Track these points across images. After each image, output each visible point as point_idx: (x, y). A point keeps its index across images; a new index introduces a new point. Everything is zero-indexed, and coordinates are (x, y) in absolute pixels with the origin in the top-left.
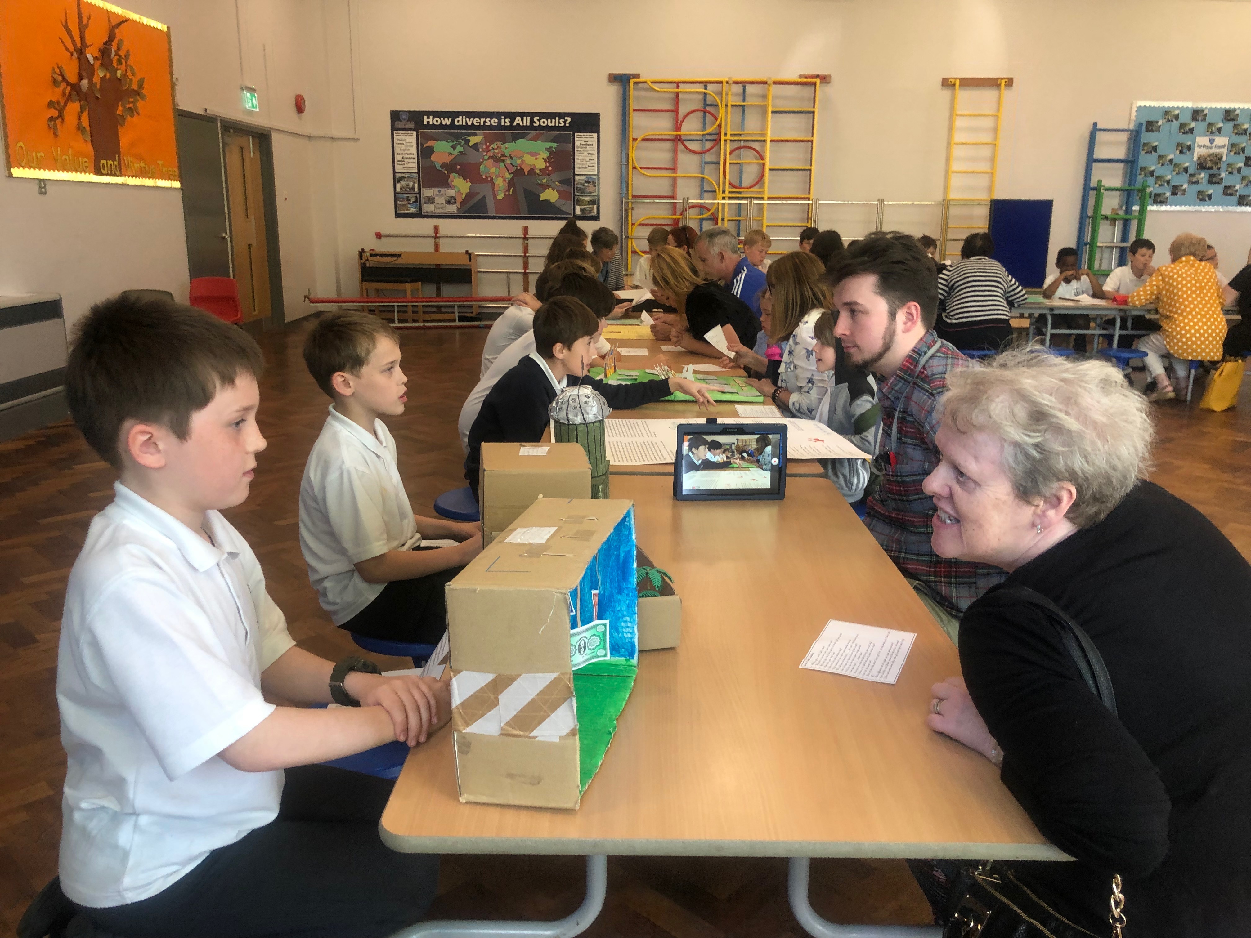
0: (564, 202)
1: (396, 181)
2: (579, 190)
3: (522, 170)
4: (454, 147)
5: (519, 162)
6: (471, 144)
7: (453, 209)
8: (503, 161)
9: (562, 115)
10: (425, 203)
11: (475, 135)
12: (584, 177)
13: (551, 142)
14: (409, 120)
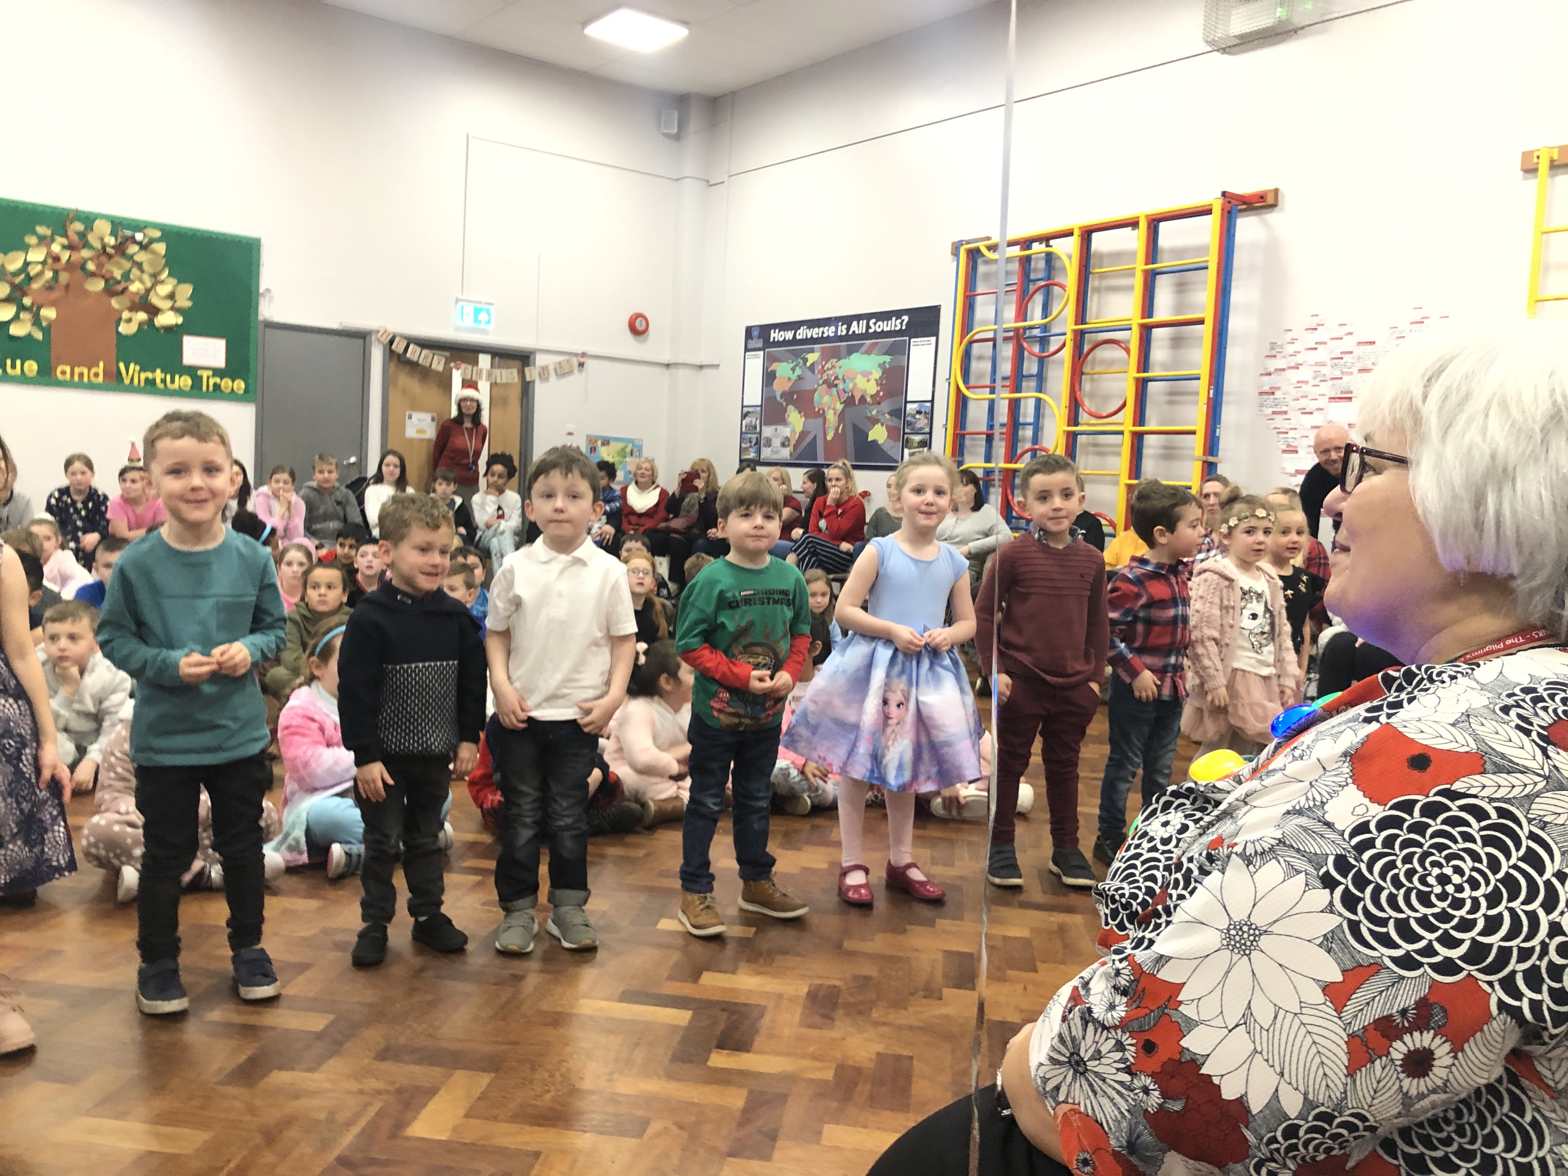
0: (891, 443)
1: (744, 416)
2: (910, 424)
3: (853, 397)
4: (793, 370)
5: (851, 386)
6: (808, 364)
7: (785, 454)
8: (836, 386)
9: (898, 314)
10: (765, 446)
11: (812, 351)
12: (915, 406)
13: (886, 353)
14: (759, 337)
